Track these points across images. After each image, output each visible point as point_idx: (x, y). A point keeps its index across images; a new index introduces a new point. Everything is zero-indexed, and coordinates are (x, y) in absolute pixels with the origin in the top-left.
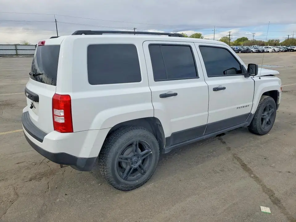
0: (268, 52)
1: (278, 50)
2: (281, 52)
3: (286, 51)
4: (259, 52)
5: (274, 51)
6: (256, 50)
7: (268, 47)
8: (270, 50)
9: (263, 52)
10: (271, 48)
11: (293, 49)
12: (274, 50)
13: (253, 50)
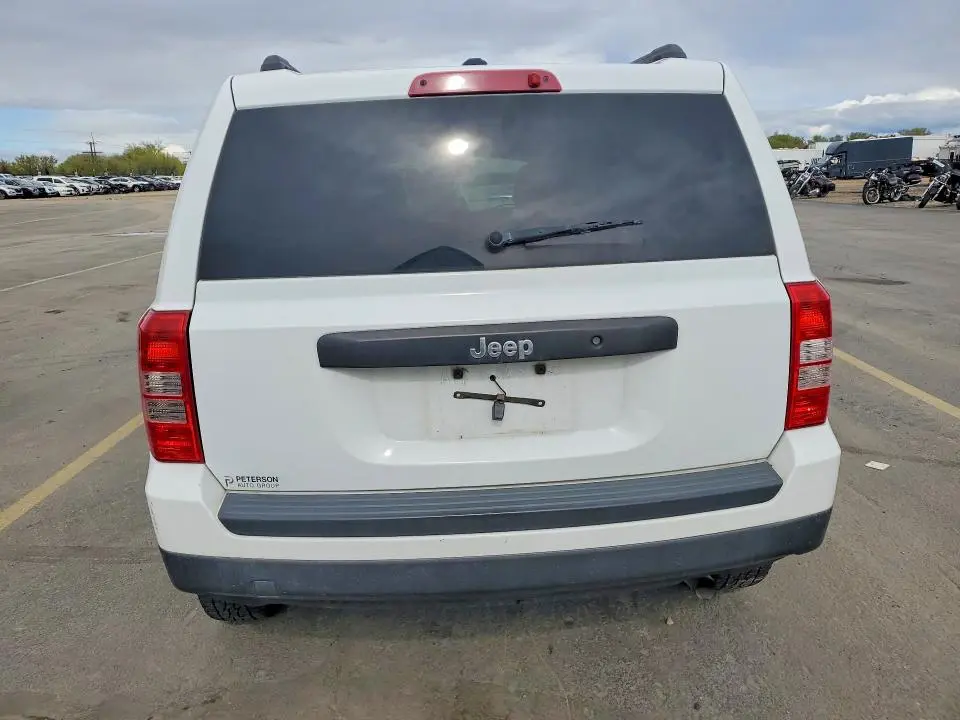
0: (57, 195)
1: (86, 190)
2: (96, 194)
3: (107, 192)
4: (27, 194)
5: (75, 193)
6: (17, 190)
7: (50, 180)
8: (61, 188)
9: (43, 194)
10: (60, 182)
11: (126, 186)
12: (75, 189)
13: (8, 191)
